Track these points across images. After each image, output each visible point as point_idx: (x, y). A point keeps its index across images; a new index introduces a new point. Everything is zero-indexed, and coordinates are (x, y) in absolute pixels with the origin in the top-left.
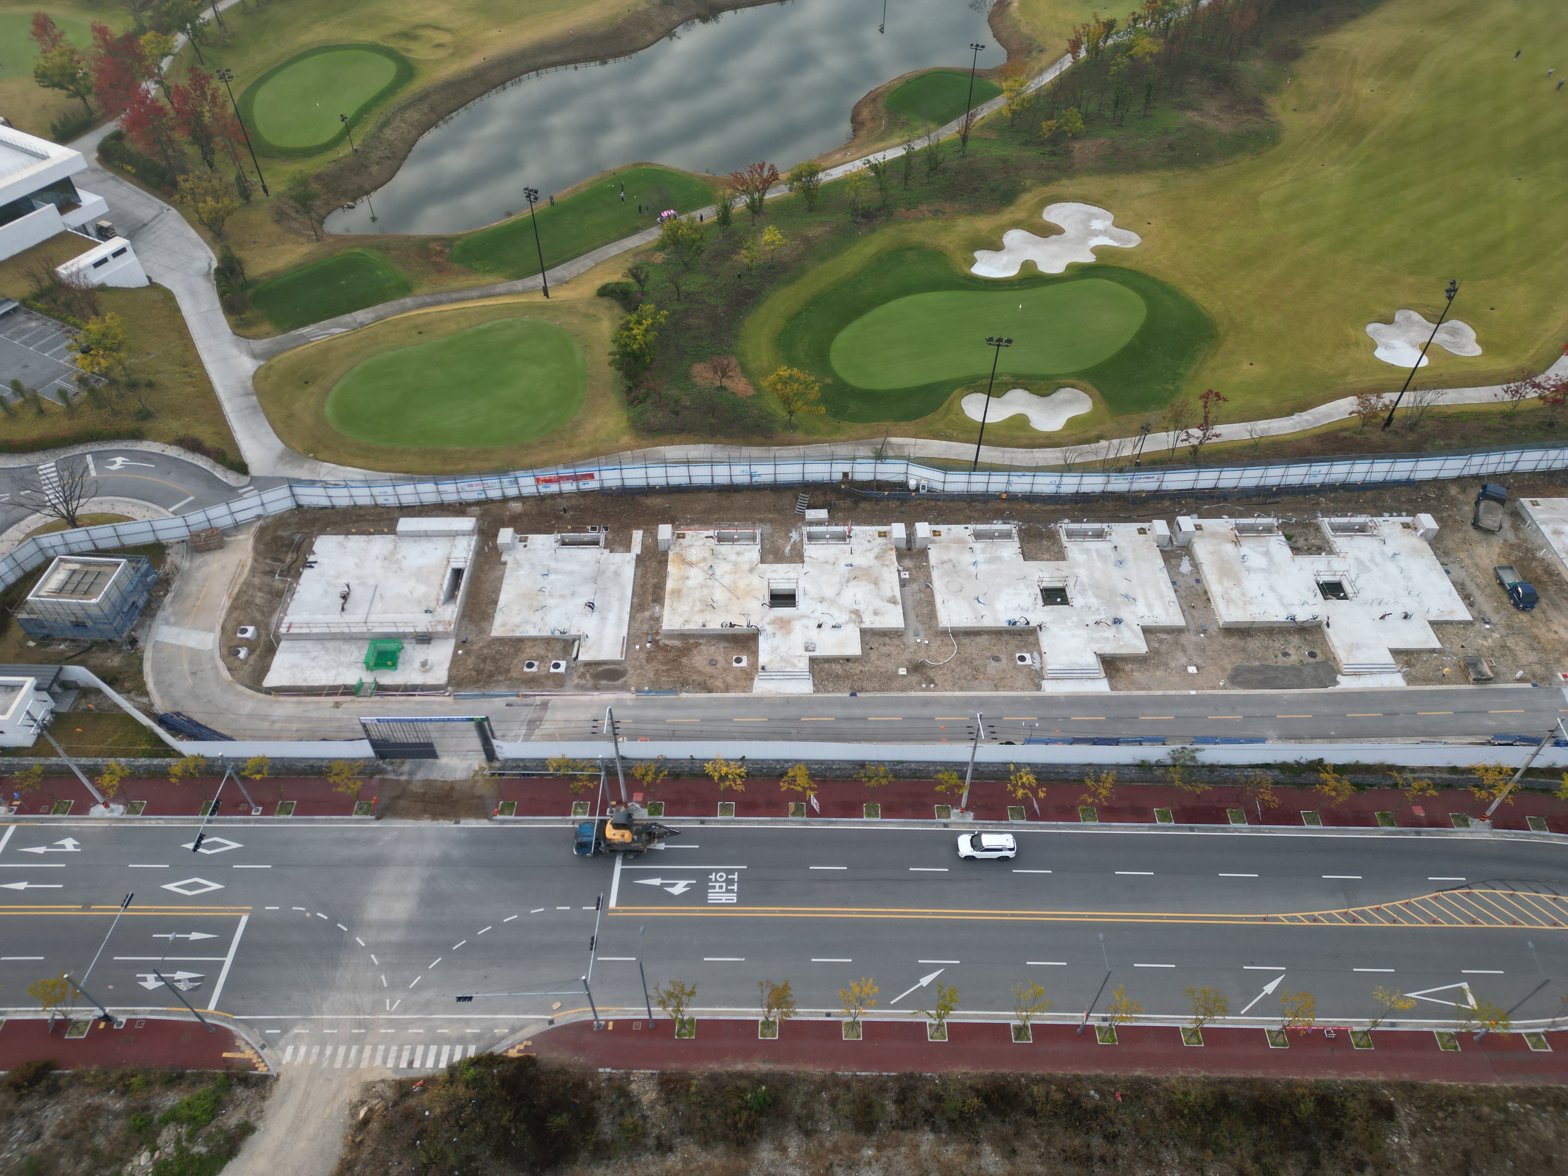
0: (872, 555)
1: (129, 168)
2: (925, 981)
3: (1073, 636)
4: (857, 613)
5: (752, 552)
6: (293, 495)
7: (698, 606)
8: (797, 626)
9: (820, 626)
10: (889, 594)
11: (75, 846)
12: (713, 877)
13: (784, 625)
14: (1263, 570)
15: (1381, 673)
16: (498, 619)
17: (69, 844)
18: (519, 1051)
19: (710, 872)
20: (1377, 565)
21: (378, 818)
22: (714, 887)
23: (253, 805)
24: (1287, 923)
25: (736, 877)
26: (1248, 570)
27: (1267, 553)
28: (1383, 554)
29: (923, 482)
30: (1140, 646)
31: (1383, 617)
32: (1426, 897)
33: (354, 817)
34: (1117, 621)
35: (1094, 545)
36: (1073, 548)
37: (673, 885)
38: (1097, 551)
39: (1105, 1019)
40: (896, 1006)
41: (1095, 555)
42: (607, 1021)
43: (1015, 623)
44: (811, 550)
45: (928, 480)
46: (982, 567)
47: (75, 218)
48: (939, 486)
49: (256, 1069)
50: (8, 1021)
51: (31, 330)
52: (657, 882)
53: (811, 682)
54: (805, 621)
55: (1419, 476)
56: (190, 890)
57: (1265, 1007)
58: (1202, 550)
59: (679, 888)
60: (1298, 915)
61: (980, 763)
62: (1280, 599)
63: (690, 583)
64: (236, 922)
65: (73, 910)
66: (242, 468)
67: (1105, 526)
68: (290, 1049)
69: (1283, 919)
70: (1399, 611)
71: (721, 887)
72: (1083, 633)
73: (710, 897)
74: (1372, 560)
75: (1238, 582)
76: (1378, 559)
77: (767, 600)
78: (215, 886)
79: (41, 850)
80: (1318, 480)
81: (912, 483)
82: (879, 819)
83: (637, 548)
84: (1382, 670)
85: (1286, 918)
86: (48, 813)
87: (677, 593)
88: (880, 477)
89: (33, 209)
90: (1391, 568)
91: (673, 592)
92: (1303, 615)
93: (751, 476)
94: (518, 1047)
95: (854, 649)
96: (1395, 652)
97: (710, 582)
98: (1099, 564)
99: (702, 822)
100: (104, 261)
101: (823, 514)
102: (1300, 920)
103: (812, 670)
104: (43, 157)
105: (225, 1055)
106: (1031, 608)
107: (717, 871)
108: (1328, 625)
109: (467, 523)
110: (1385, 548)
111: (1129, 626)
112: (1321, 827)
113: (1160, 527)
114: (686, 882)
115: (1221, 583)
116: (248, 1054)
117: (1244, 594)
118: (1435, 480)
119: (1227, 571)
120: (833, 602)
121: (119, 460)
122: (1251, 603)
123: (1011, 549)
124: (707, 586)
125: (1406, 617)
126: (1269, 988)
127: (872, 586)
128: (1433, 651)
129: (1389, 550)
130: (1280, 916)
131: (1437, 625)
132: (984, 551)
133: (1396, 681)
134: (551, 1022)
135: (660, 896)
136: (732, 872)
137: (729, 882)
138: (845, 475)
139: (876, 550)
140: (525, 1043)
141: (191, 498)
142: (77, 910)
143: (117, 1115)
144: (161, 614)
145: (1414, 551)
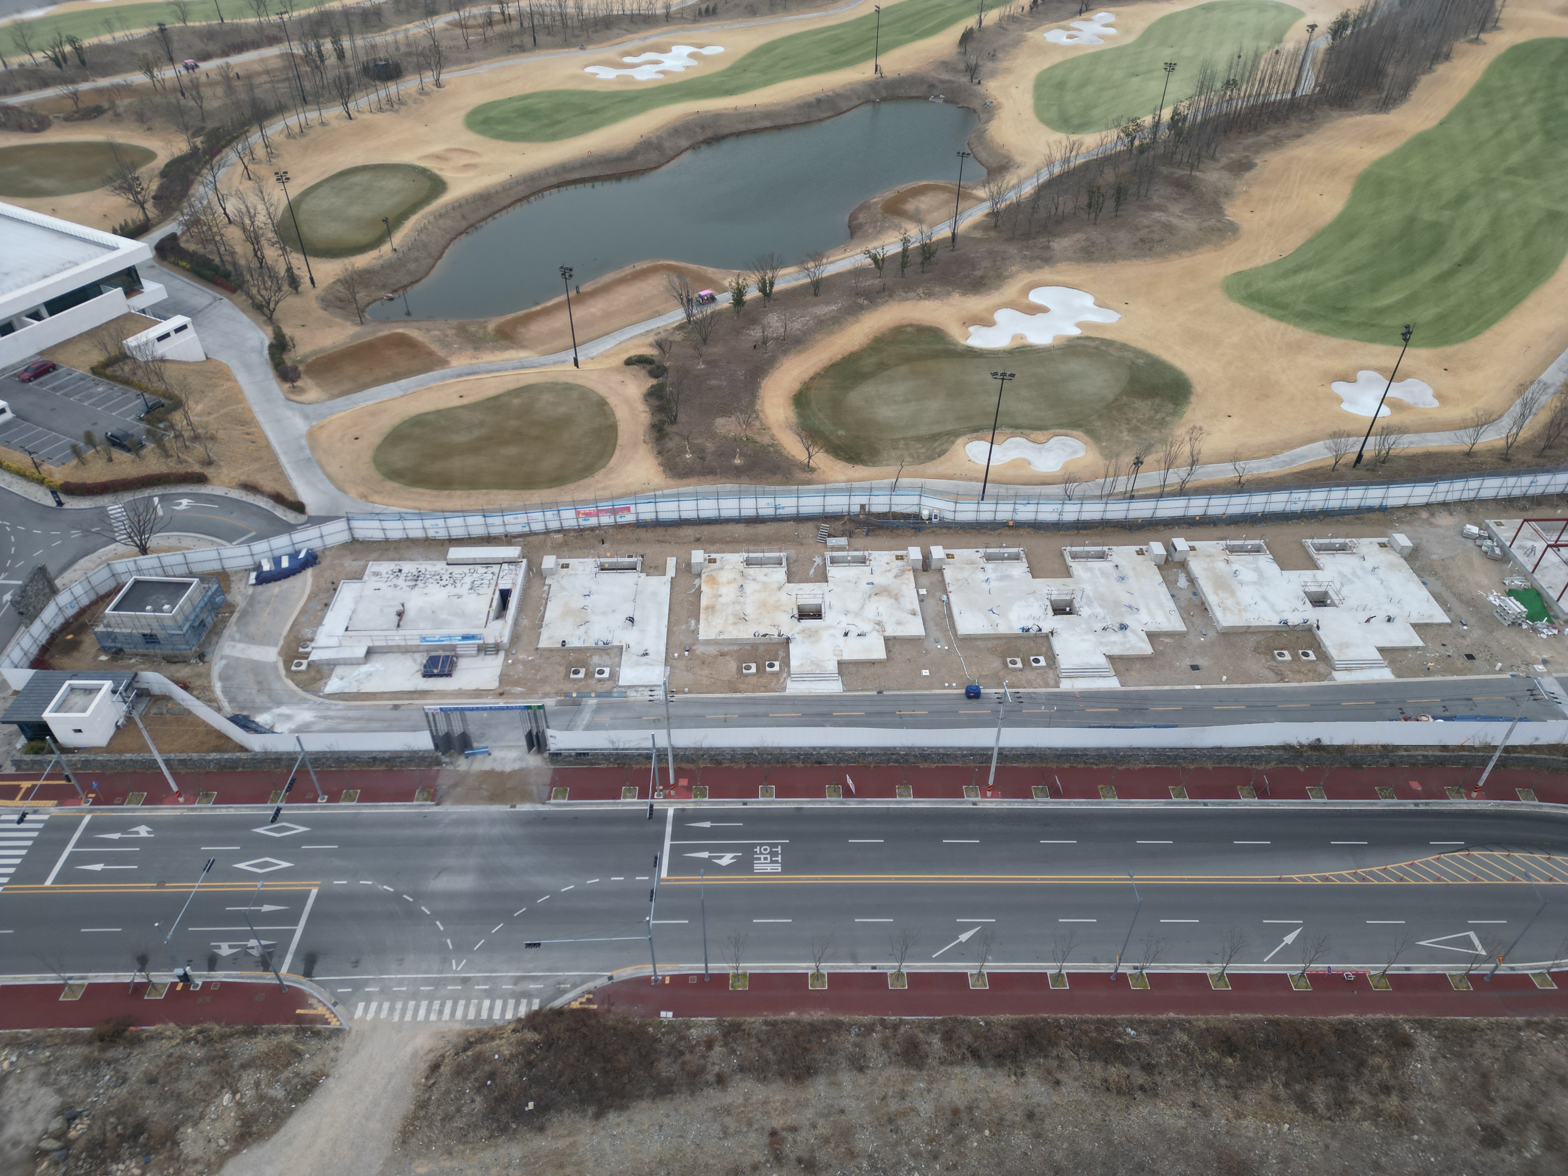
0: (891, 575)
1: (184, 264)
2: (964, 937)
3: (1083, 640)
4: (879, 623)
5: (779, 574)
6: (350, 529)
7: (731, 620)
8: (825, 635)
9: (846, 634)
10: (909, 607)
11: (148, 832)
12: (758, 850)
13: (812, 635)
14: (1254, 583)
15: (1370, 668)
16: (545, 634)
17: (143, 831)
18: (581, 1003)
19: (755, 845)
20: (1359, 578)
21: (438, 804)
22: (759, 859)
23: (320, 792)
24: (1301, 882)
25: (779, 849)
26: (1241, 583)
27: (1257, 570)
28: (1363, 568)
29: (936, 512)
30: (1147, 649)
31: (1368, 621)
32: (1429, 859)
33: (415, 803)
34: (1123, 627)
35: (1097, 564)
36: (1077, 567)
37: (721, 858)
38: (1100, 569)
39: (1135, 968)
40: (937, 959)
41: (1098, 573)
42: (664, 977)
43: (1028, 630)
44: (834, 572)
45: (940, 510)
46: (994, 584)
47: (139, 302)
48: (949, 516)
49: (329, 1023)
50: (90, 984)
51: (100, 393)
52: (705, 855)
53: (840, 682)
54: (832, 631)
55: (1390, 502)
56: (261, 868)
57: (1286, 955)
58: (1196, 566)
59: (727, 859)
60: (1311, 875)
61: (1004, 748)
62: (1273, 607)
63: (722, 600)
64: (305, 896)
65: (148, 887)
66: (299, 507)
67: (1105, 548)
68: (361, 1006)
69: (1296, 878)
70: (1382, 615)
71: (765, 859)
72: (1091, 637)
73: (756, 866)
74: (1354, 573)
75: (1233, 593)
76: (1360, 572)
77: (796, 612)
78: (285, 864)
79: (116, 836)
80: (1298, 507)
81: (925, 513)
82: (911, 799)
83: (671, 572)
84: (1371, 665)
85: (1300, 878)
86: (122, 804)
87: (711, 608)
88: (895, 509)
89: (101, 293)
90: (1372, 580)
91: (707, 608)
92: (1294, 619)
93: (776, 509)
94: (580, 1000)
95: (880, 653)
96: (1381, 650)
97: (742, 599)
98: (1102, 580)
99: (745, 804)
100: (167, 335)
101: (843, 541)
102: (1313, 880)
103: (840, 673)
104: (113, 249)
105: (298, 1011)
106: (1043, 617)
107: (761, 845)
108: (1318, 627)
109: (512, 552)
110: (1365, 564)
111: (1133, 631)
112: (1326, 800)
113: (1157, 548)
114: (732, 855)
115: (1217, 595)
116: (320, 1010)
117: (1238, 603)
118: (1406, 507)
119: (1221, 584)
120: (857, 615)
121: (185, 502)
122: (1245, 611)
123: (1019, 569)
124: (739, 603)
125: (1389, 620)
126: (1289, 939)
127: (893, 601)
128: (1417, 648)
129: (1369, 564)
130: (1294, 876)
131: (1418, 627)
132: (995, 570)
133: (1385, 675)
134: (610, 978)
135: (710, 867)
136: (776, 846)
137: (773, 854)
138: (863, 506)
139: (895, 571)
140: (587, 996)
141: (254, 533)
142: (152, 887)
143: (199, 1063)
144: (227, 633)
145: (1392, 566)
